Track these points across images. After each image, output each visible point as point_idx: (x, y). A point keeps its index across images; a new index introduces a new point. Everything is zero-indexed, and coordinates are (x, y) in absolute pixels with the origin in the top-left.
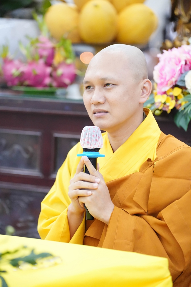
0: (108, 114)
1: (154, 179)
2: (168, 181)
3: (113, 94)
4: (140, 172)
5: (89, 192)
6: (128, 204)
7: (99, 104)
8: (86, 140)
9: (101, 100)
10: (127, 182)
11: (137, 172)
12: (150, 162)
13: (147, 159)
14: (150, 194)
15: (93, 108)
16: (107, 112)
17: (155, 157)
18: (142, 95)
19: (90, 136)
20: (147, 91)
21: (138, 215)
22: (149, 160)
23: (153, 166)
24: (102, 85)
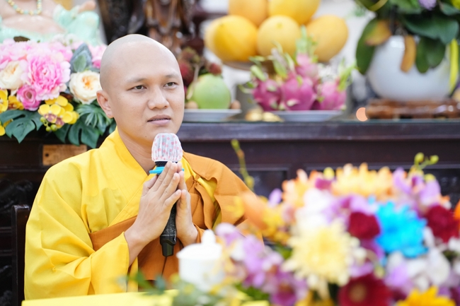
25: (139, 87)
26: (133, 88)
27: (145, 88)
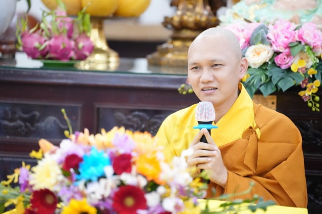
0: (217, 90)
1: (259, 144)
2: (272, 145)
3: (222, 73)
4: (242, 138)
5: (209, 159)
6: (237, 167)
7: (209, 82)
8: (203, 115)
9: (211, 79)
10: (233, 147)
11: (240, 139)
12: (251, 130)
13: (248, 127)
14: (259, 158)
15: (202, 86)
16: (216, 89)
17: (255, 125)
18: (241, 72)
19: (207, 111)
20: (244, 68)
21: (248, 176)
22: (251, 128)
23: (254, 133)
24: (210, 66)
25: (196, 68)
26: (193, 68)
27: (200, 68)
